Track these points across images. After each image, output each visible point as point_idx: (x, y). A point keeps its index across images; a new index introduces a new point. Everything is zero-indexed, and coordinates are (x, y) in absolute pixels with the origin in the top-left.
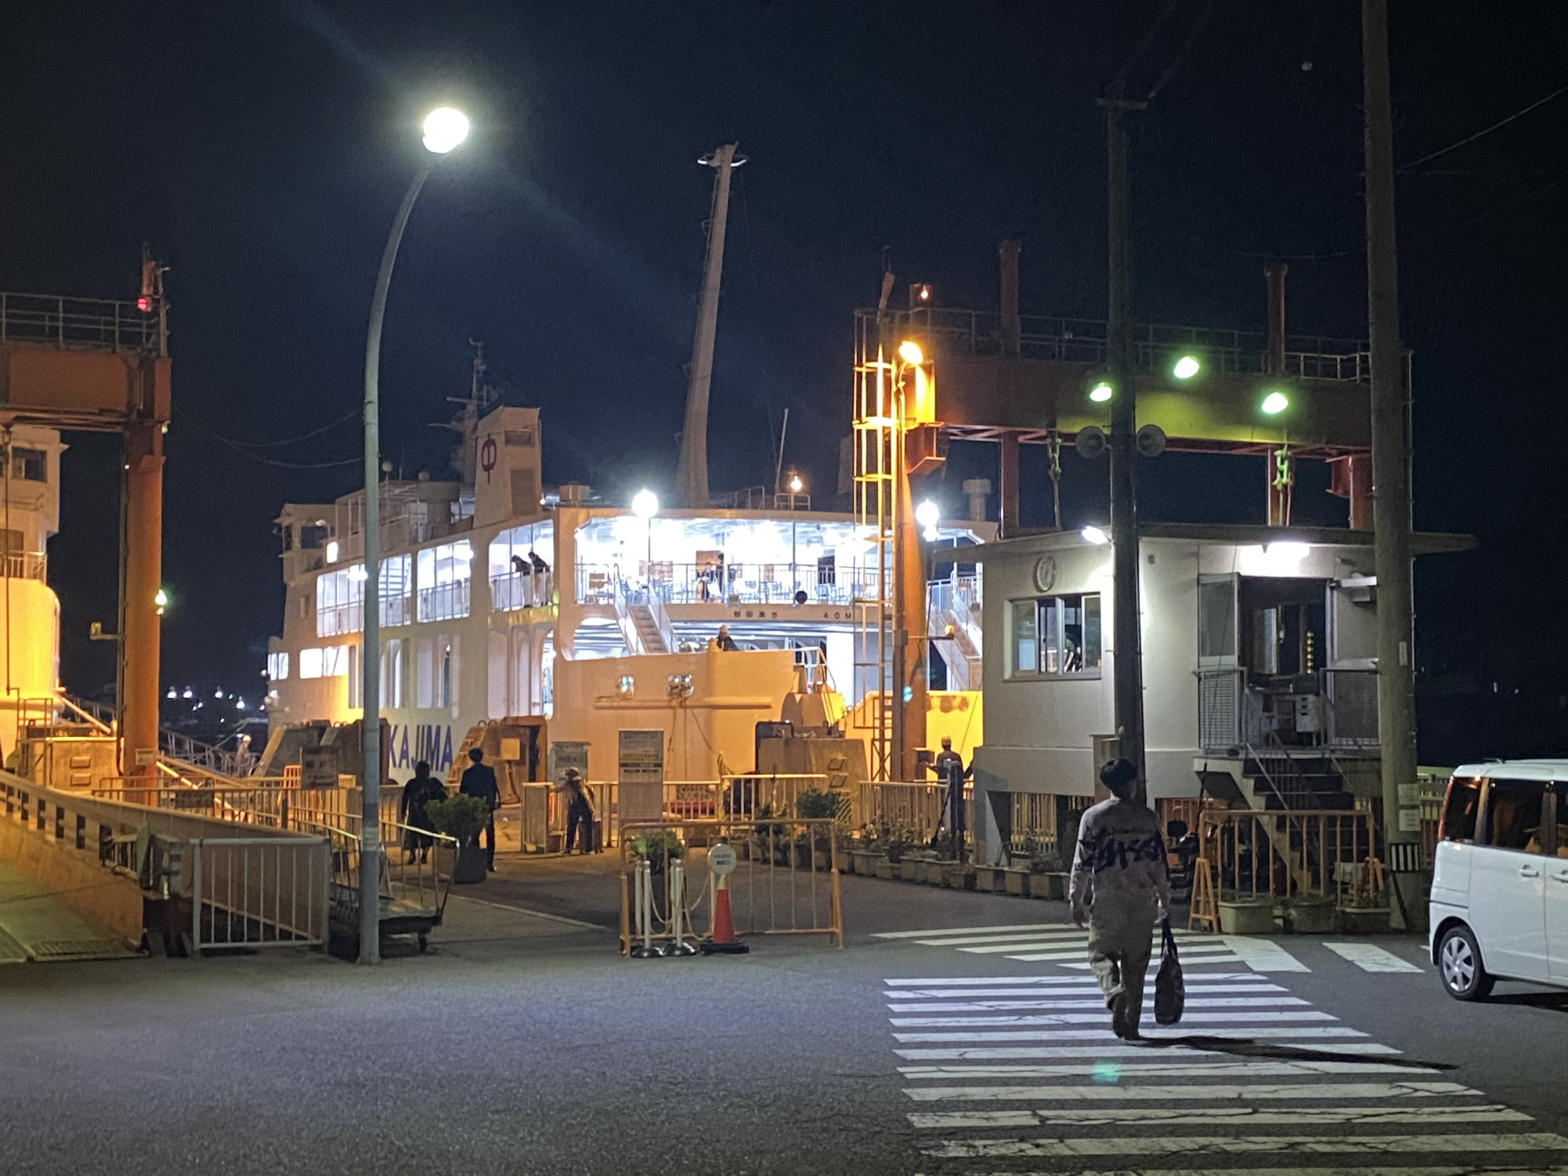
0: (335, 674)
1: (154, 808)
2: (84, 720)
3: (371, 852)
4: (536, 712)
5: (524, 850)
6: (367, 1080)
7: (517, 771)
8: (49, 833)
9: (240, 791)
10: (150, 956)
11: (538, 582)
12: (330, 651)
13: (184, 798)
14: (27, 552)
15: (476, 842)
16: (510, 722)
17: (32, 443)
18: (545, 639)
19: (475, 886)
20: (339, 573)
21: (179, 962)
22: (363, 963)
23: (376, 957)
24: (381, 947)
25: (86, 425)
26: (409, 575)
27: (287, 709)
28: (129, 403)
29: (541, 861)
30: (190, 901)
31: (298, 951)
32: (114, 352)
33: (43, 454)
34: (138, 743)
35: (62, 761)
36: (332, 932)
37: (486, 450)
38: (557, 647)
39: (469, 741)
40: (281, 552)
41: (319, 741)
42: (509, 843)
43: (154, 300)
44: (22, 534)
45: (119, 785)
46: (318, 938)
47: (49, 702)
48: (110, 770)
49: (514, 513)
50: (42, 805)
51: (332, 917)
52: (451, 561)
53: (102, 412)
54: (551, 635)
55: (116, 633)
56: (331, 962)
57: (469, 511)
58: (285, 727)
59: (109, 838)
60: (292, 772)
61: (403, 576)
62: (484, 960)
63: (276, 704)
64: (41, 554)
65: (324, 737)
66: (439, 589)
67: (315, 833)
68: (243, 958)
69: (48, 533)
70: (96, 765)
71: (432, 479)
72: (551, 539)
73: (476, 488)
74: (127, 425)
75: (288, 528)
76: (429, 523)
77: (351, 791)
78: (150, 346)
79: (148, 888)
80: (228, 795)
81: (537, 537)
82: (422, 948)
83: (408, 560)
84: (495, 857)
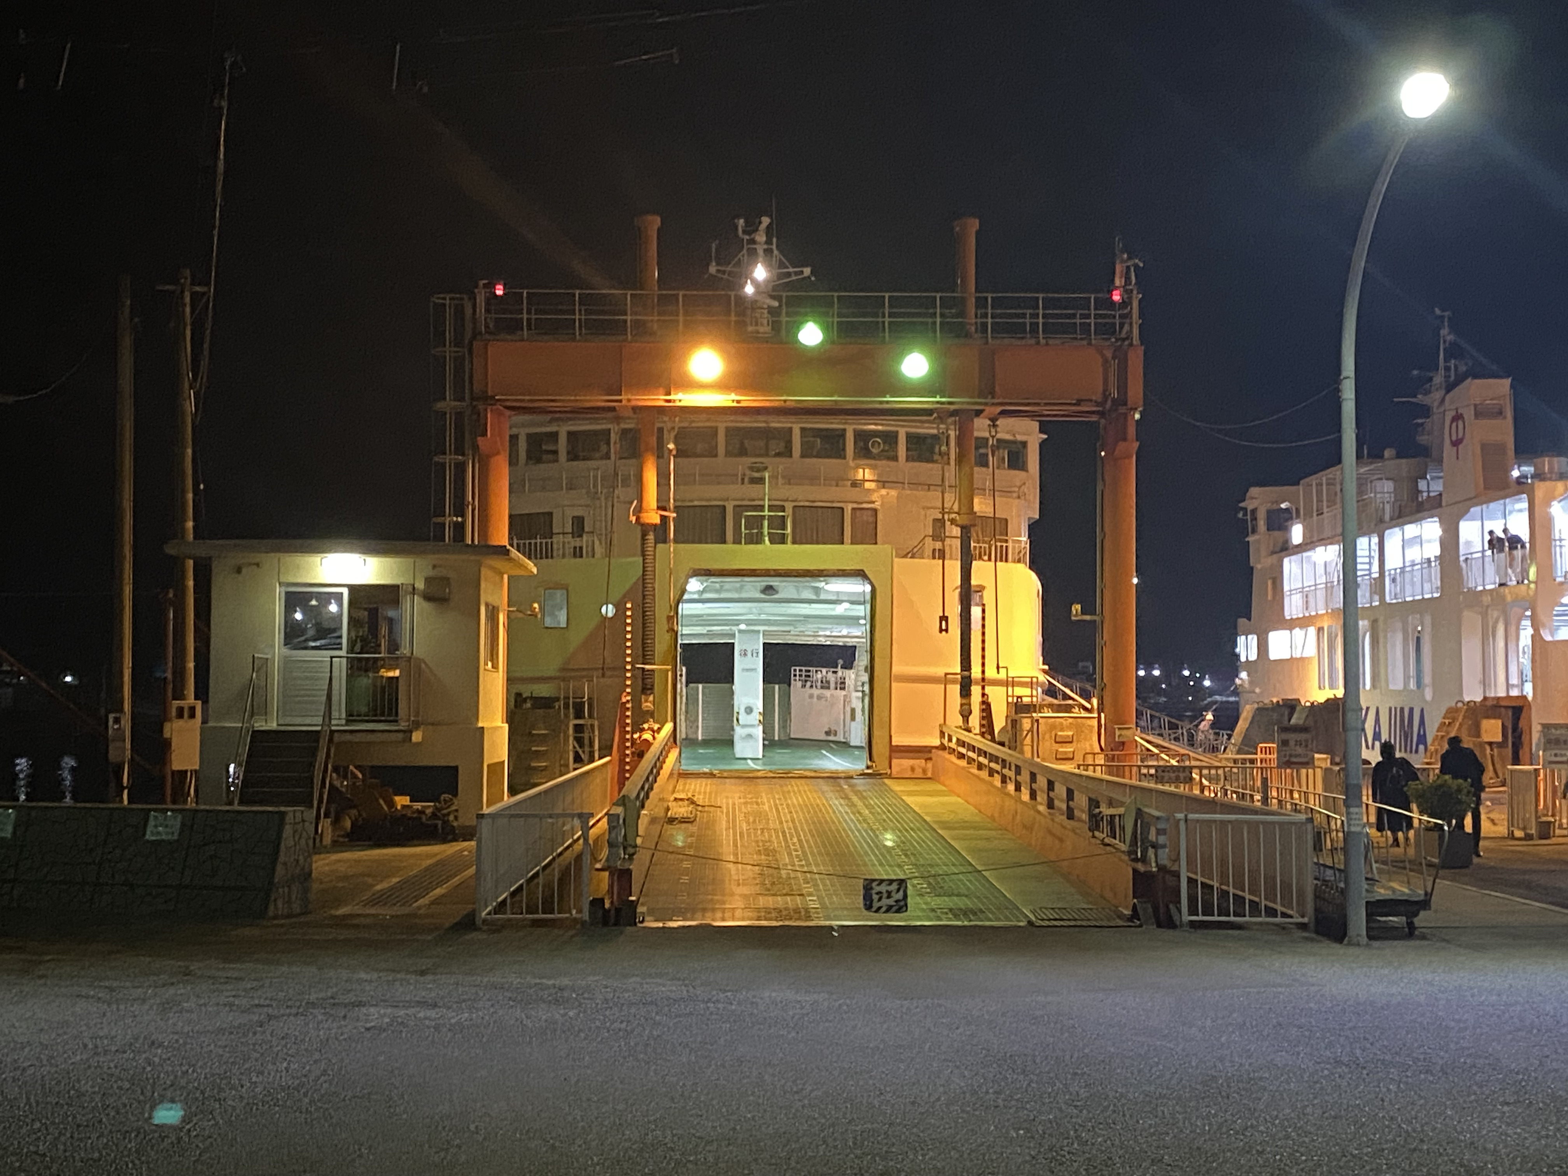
0: (1304, 655)
1: (1134, 782)
2: (1066, 697)
3: (1354, 833)
4: (1514, 693)
5: (1511, 836)
6: (1366, 1062)
7: (1500, 754)
8: (1041, 804)
9: (1217, 768)
10: (1140, 926)
11: (1512, 559)
12: (1297, 631)
13: (1163, 773)
14: (1011, 538)
15: (1461, 825)
16: (1489, 703)
17: (1014, 435)
18: (1522, 617)
19: (1463, 870)
20: (1305, 554)
21: (1169, 934)
22: (1350, 944)
23: (1364, 940)
24: (1368, 929)
25: (1063, 416)
26: (1376, 555)
27: (1257, 690)
28: (1105, 391)
29: (1531, 848)
30: (1177, 875)
31: (1284, 928)
32: (1090, 344)
33: (1024, 444)
34: (1118, 719)
35: (1047, 736)
36: (1317, 910)
37: (1454, 425)
38: (1535, 626)
39: (1447, 721)
40: (1247, 535)
41: (1290, 720)
42: (1494, 828)
43: (1126, 291)
44: (1006, 520)
45: (1100, 760)
46: (1303, 916)
47: (1035, 680)
48: (1091, 746)
49: (1485, 488)
50: (1033, 776)
51: (1317, 897)
52: (1419, 540)
53: (1079, 403)
54: (1528, 613)
55: (1095, 614)
56: (1321, 941)
57: (1437, 487)
58: (1256, 706)
59: (1097, 811)
60: (1266, 750)
61: (1370, 557)
62: (1478, 948)
63: (1247, 685)
64: (1024, 538)
65: (1295, 716)
66: (1408, 569)
67: (1296, 810)
68: (1230, 932)
69: (1029, 519)
70: (1078, 741)
71: (1399, 456)
72: (1526, 514)
73: (1444, 465)
74: (1102, 414)
75: (1254, 511)
76: (1396, 500)
77: (1327, 771)
78: (1123, 335)
79: (1136, 860)
80: (1205, 772)
81: (1511, 512)
82: (1410, 932)
83: (1375, 540)
84: (1481, 843)
